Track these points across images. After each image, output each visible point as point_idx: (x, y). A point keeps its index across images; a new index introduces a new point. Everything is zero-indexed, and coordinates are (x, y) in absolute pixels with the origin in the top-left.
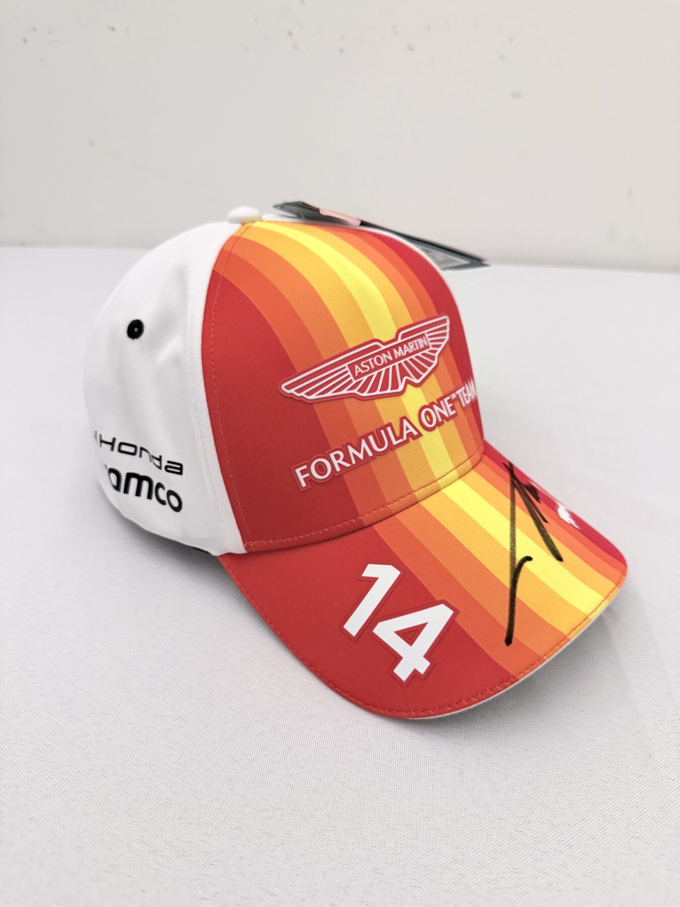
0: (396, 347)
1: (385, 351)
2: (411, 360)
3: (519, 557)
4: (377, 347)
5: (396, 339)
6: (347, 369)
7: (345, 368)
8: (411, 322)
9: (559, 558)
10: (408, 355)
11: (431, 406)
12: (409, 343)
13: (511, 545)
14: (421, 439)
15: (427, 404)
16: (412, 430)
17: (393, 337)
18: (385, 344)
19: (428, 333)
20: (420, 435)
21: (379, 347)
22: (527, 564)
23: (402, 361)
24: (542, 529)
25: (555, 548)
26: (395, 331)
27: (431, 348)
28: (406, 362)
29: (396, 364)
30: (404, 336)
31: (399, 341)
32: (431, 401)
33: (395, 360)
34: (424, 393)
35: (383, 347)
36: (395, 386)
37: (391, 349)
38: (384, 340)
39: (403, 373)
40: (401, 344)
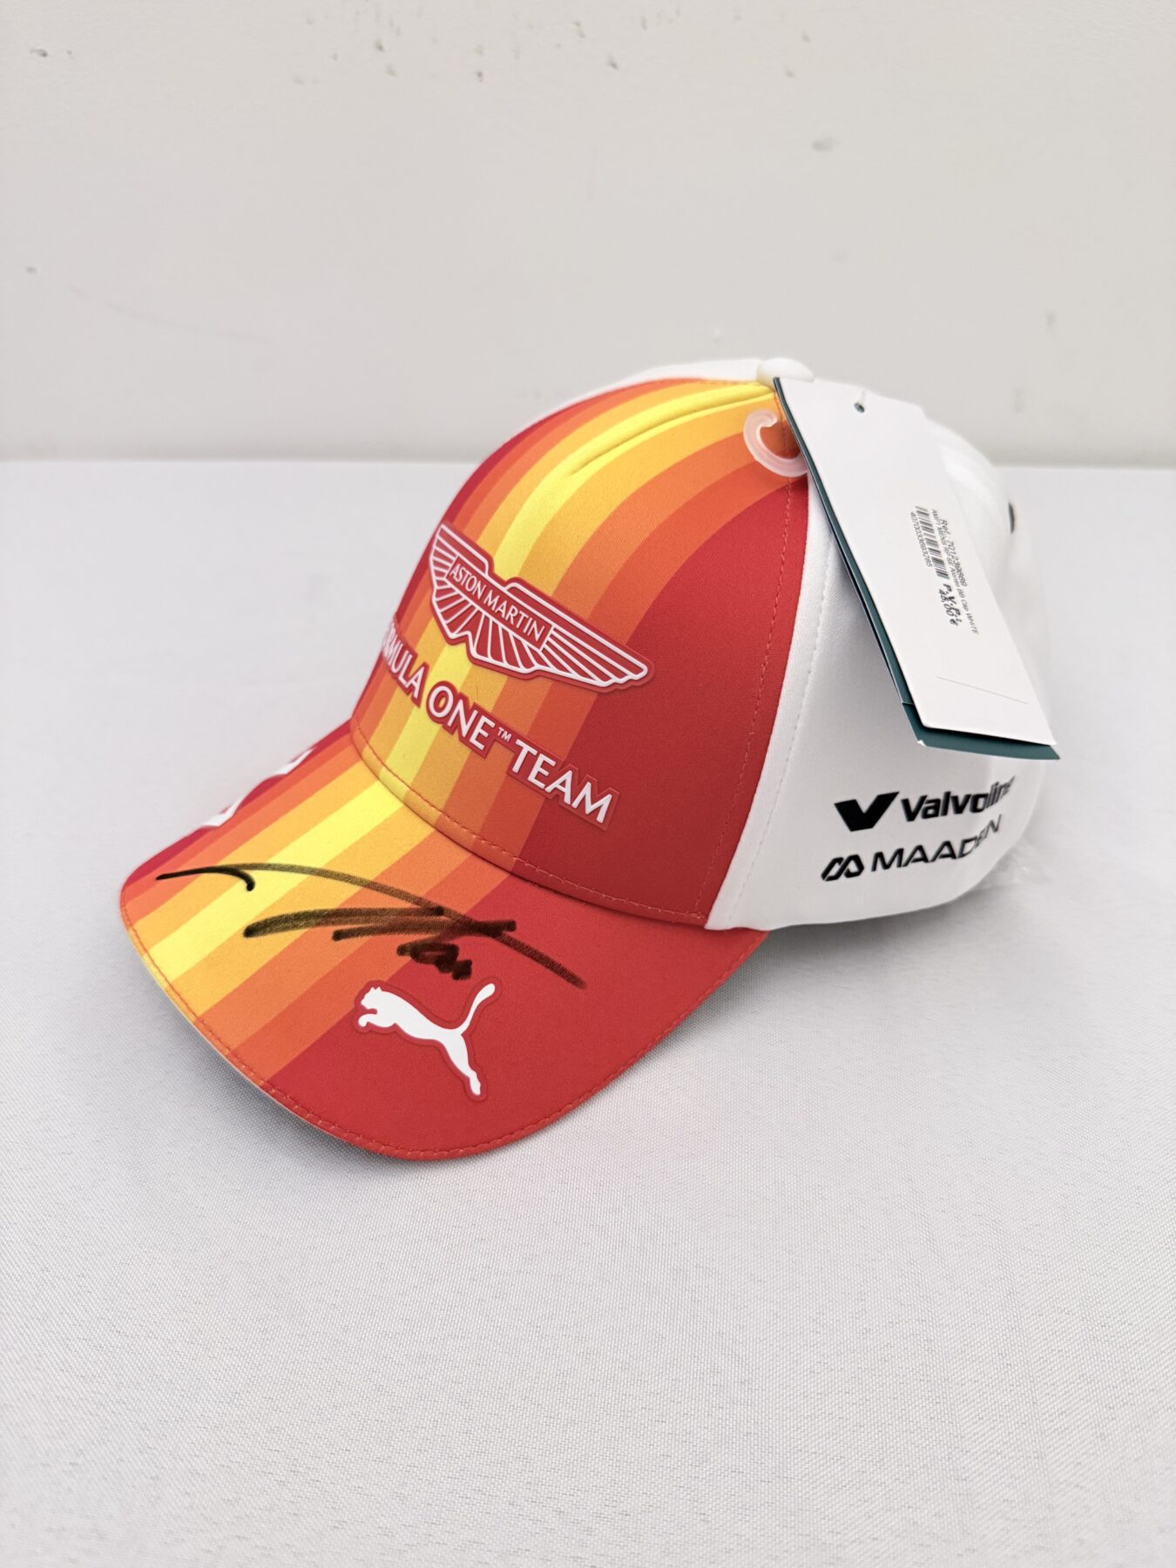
0: (497, 592)
1: (484, 581)
2: (495, 626)
3: (254, 874)
4: (482, 567)
5: (504, 583)
6: (454, 559)
7: (454, 555)
8: (550, 592)
9: (250, 932)
10: (497, 615)
11: (458, 697)
12: (513, 607)
13: (275, 865)
14: (416, 708)
15: (459, 688)
16: (417, 685)
17: (506, 577)
18: (492, 574)
19: (555, 630)
20: (417, 702)
21: (483, 569)
22: (242, 884)
23: (484, 613)
24: (313, 921)
25: (271, 931)
26: (515, 574)
27: (539, 652)
28: (487, 619)
29: (478, 608)
30: (512, 590)
31: (504, 590)
32: (466, 693)
33: (480, 602)
34: (469, 676)
35: (486, 576)
36: (452, 627)
37: (490, 586)
38: (497, 571)
39: (472, 627)
40: (503, 597)
